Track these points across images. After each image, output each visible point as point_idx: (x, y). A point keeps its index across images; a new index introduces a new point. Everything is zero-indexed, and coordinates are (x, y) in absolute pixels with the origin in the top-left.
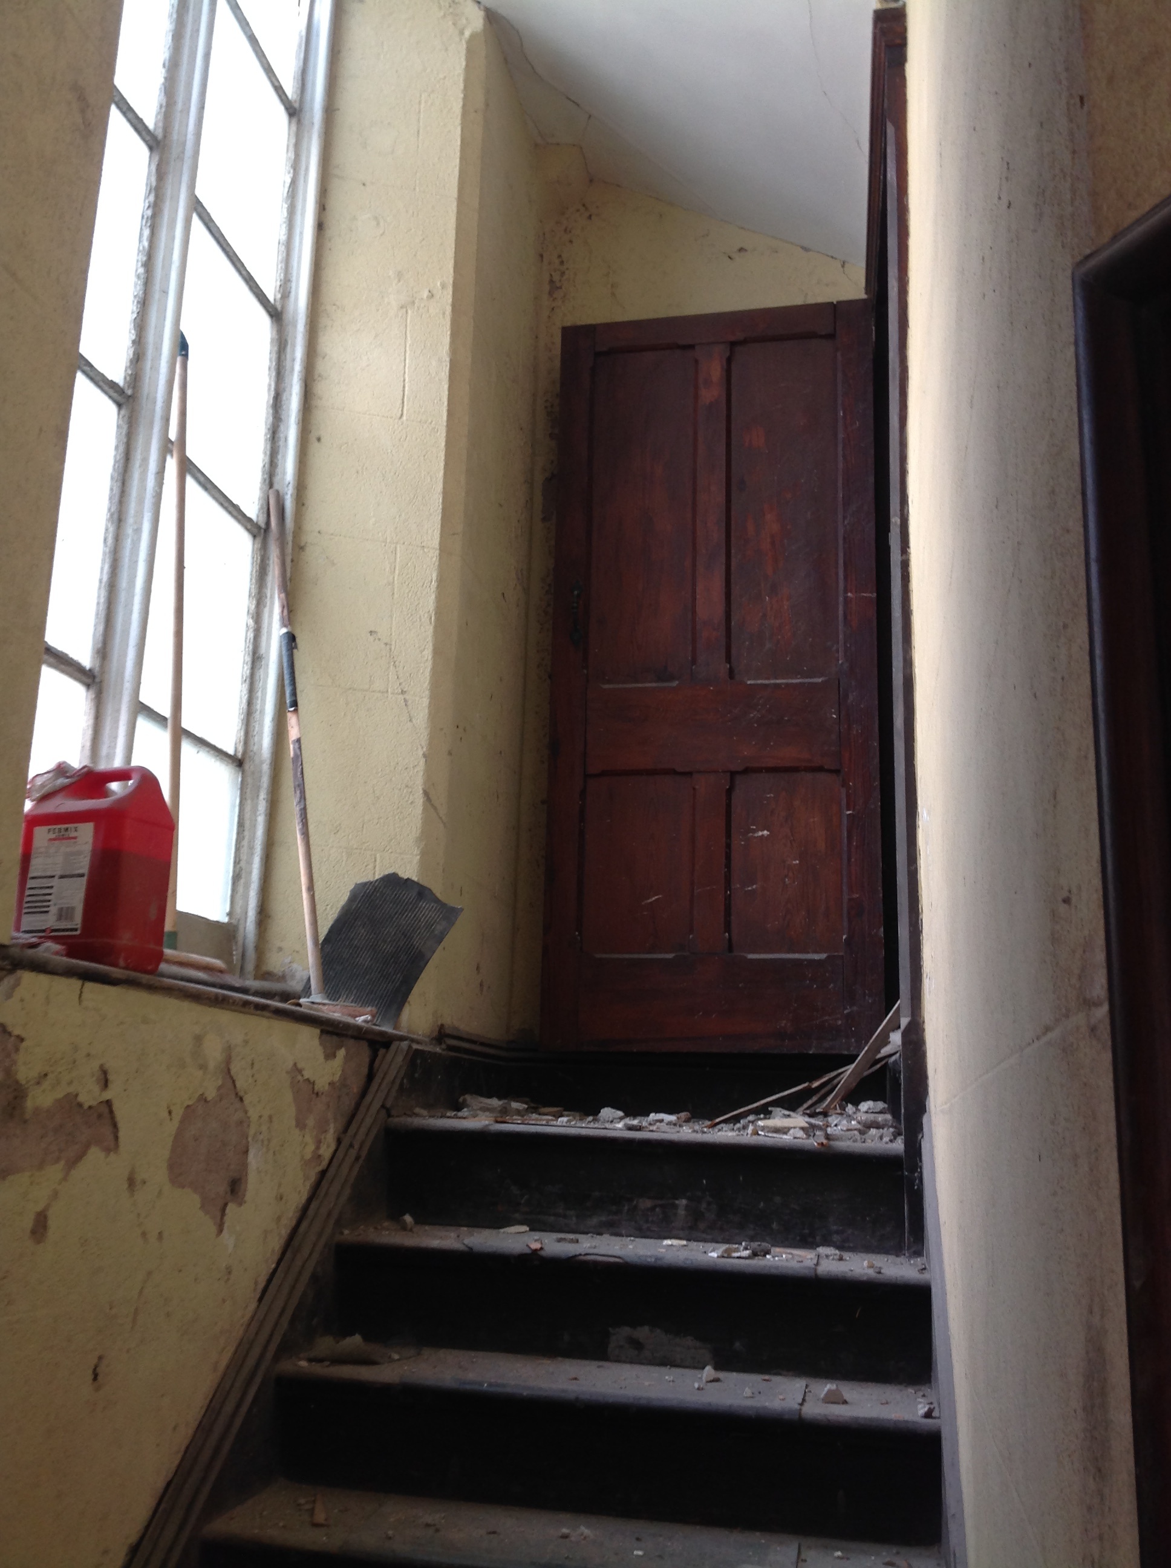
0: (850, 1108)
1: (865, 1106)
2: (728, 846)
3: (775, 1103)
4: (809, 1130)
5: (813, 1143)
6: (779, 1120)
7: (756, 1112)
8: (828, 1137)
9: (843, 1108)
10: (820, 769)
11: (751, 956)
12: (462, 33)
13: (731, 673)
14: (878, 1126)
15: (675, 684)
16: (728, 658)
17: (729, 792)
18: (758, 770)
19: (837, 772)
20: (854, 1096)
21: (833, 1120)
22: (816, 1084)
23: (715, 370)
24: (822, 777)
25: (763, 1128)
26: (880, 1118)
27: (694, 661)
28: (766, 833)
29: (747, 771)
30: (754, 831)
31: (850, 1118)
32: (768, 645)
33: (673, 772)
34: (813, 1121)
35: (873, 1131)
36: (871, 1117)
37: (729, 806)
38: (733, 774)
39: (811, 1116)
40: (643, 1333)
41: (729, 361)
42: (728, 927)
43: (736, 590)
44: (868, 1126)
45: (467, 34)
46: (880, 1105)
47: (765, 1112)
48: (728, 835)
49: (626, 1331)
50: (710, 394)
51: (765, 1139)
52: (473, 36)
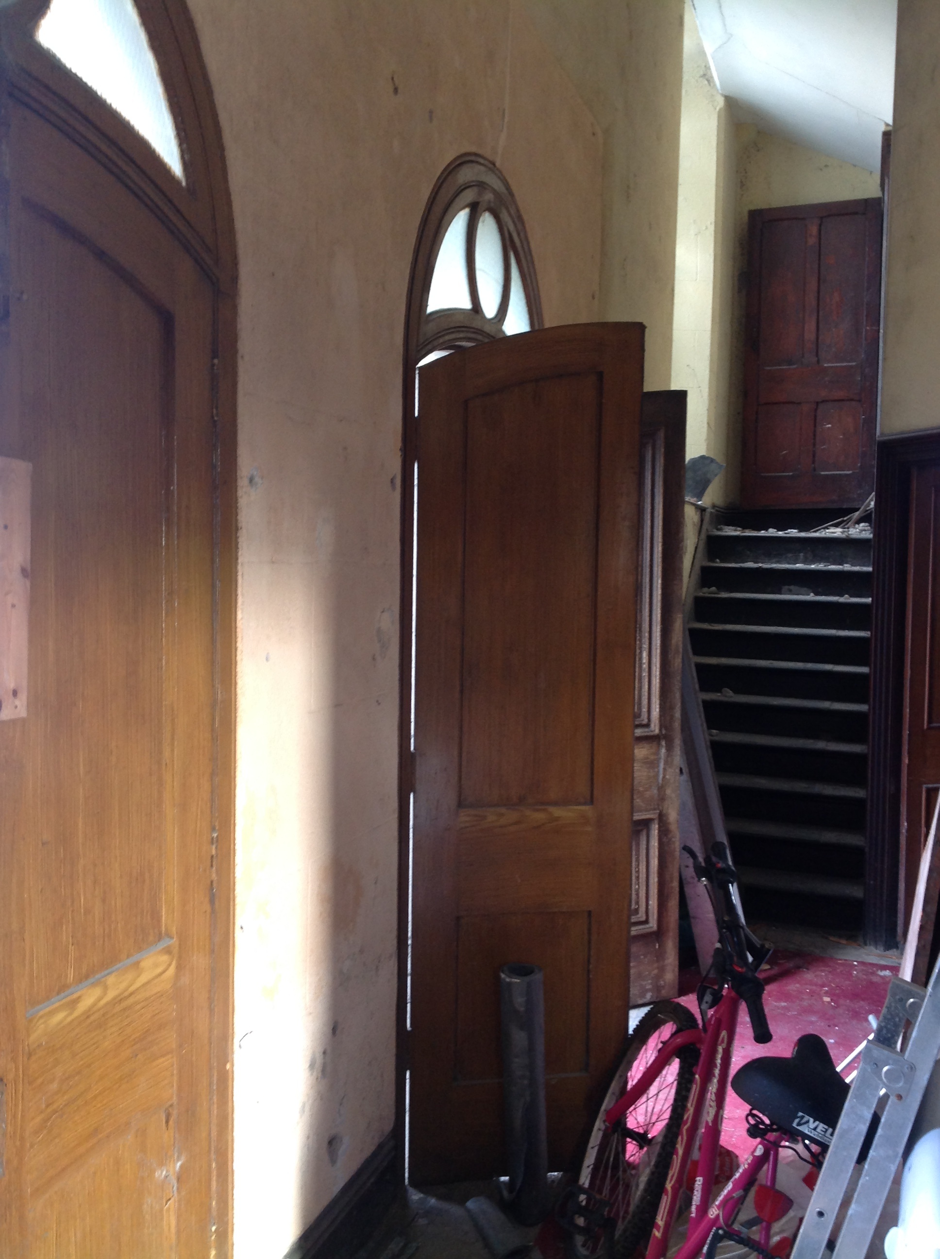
0: (857, 526)
1: (862, 525)
2: (815, 431)
3: (830, 526)
4: (842, 533)
5: (844, 536)
6: (832, 530)
7: (824, 528)
8: (849, 534)
9: (854, 525)
10: (852, 400)
11: (822, 473)
12: (715, 109)
13: (818, 362)
14: (865, 530)
15: (795, 366)
16: (817, 355)
17: (816, 410)
18: (827, 401)
19: (859, 401)
20: (858, 522)
21: (851, 529)
22: (845, 519)
23: (814, 230)
24: (853, 403)
25: (828, 532)
26: (866, 528)
27: (803, 356)
28: (830, 426)
29: (823, 401)
30: (825, 425)
31: (857, 529)
32: (834, 349)
33: (793, 403)
34: (844, 530)
35: (864, 532)
36: (863, 528)
37: (815, 416)
38: (817, 403)
39: (843, 528)
40: (792, 587)
41: (820, 225)
42: (814, 462)
43: (821, 326)
44: (862, 531)
45: (718, 109)
46: (867, 524)
47: (827, 528)
48: (815, 426)
49: (787, 587)
50: (812, 241)
51: (828, 535)
52: (720, 110)
